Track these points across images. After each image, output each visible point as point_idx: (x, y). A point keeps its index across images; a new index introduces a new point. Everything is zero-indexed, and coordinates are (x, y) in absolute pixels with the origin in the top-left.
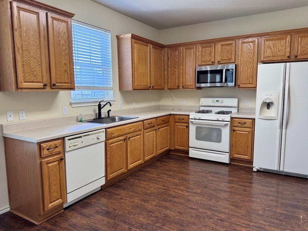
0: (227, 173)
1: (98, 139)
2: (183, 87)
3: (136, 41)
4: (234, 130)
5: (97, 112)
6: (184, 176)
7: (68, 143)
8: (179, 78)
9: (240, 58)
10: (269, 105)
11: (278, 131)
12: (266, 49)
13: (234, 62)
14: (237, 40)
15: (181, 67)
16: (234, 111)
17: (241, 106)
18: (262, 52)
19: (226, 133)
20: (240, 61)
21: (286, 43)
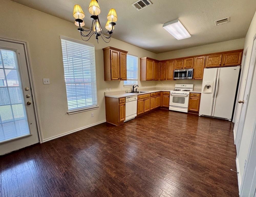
0: (187, 116)
1: (135, 99)
2: (167, 79)
3: (148, 60)
4: (191, 98)
5: (132, 89)
6: (167, 116)
7: (127, 99)
8: (165, 75)
9: (195, 66)
10: (208, 87)
11: (212, 98)
12: (209, 61)
13: (192, 67)
14: (194, 58)
15: (167, 70)
16: (191, 90)
17: (194, 88)
18: (207, 63)
19: (187, 99)
20: (195, 67)
21: (219, 58)
